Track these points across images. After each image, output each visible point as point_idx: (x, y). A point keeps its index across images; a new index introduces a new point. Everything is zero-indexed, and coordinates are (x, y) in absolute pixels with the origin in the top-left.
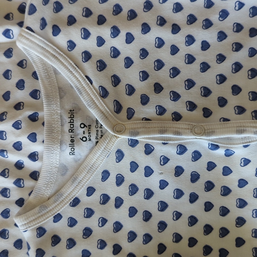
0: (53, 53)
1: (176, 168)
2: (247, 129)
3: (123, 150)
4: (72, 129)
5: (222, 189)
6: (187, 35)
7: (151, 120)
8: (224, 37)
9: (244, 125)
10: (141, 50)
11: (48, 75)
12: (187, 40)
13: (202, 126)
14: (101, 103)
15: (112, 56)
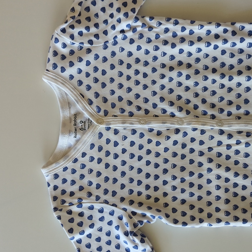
0: (62, 82)
1: (131, 142)
2: (167, 121)
3: (103, 132)
4: (75, 124)
5: (156, 153)
6: (135, 69)
7: (117, 116)
8: (155, 71)
9: (166, 119)
10: (110, 78)
11: (62, 96)
12: (135, 72)
13: (144, 119)
14: (89, 108)
15: (94, 82)
